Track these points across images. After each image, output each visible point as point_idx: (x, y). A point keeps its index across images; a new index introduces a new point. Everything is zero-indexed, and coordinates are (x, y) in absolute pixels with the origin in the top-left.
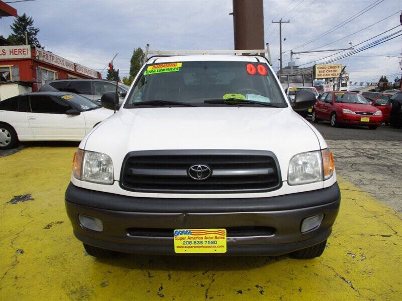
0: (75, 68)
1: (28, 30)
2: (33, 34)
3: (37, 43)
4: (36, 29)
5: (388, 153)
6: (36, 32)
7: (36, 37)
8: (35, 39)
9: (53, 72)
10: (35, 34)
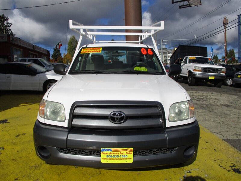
0: (34, 48)
1: (5, 24)
2: (8, 26)
3: (11, 32)
4: (11, 24)
5: (208, 98)
6: (10, 25)
7: (10, 28)
8: (10, 29)
9: (21, 50)
10: (10, 26)
